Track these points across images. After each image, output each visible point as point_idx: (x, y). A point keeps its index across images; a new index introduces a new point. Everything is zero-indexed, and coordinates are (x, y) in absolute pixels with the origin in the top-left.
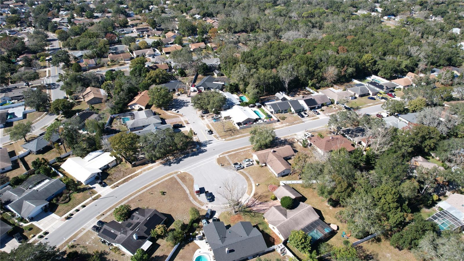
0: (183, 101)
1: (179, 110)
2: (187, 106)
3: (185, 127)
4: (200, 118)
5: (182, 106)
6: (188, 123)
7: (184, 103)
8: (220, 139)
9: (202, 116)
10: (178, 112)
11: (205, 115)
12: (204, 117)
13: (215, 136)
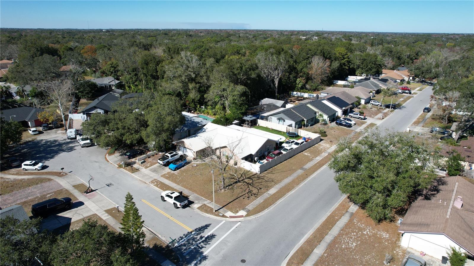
0: (55, 141)
1: (47, 163)
2: (71, 149)
3: (81, 204)
4: (125, 171)
5: (57, 152)
6: (89, 191)
7: (60, 145)
8: (229, 214)
9: (128, 165)
10: (44, 167)
11: (133, 160)
12: (135, 166)
13: (204, 208)
